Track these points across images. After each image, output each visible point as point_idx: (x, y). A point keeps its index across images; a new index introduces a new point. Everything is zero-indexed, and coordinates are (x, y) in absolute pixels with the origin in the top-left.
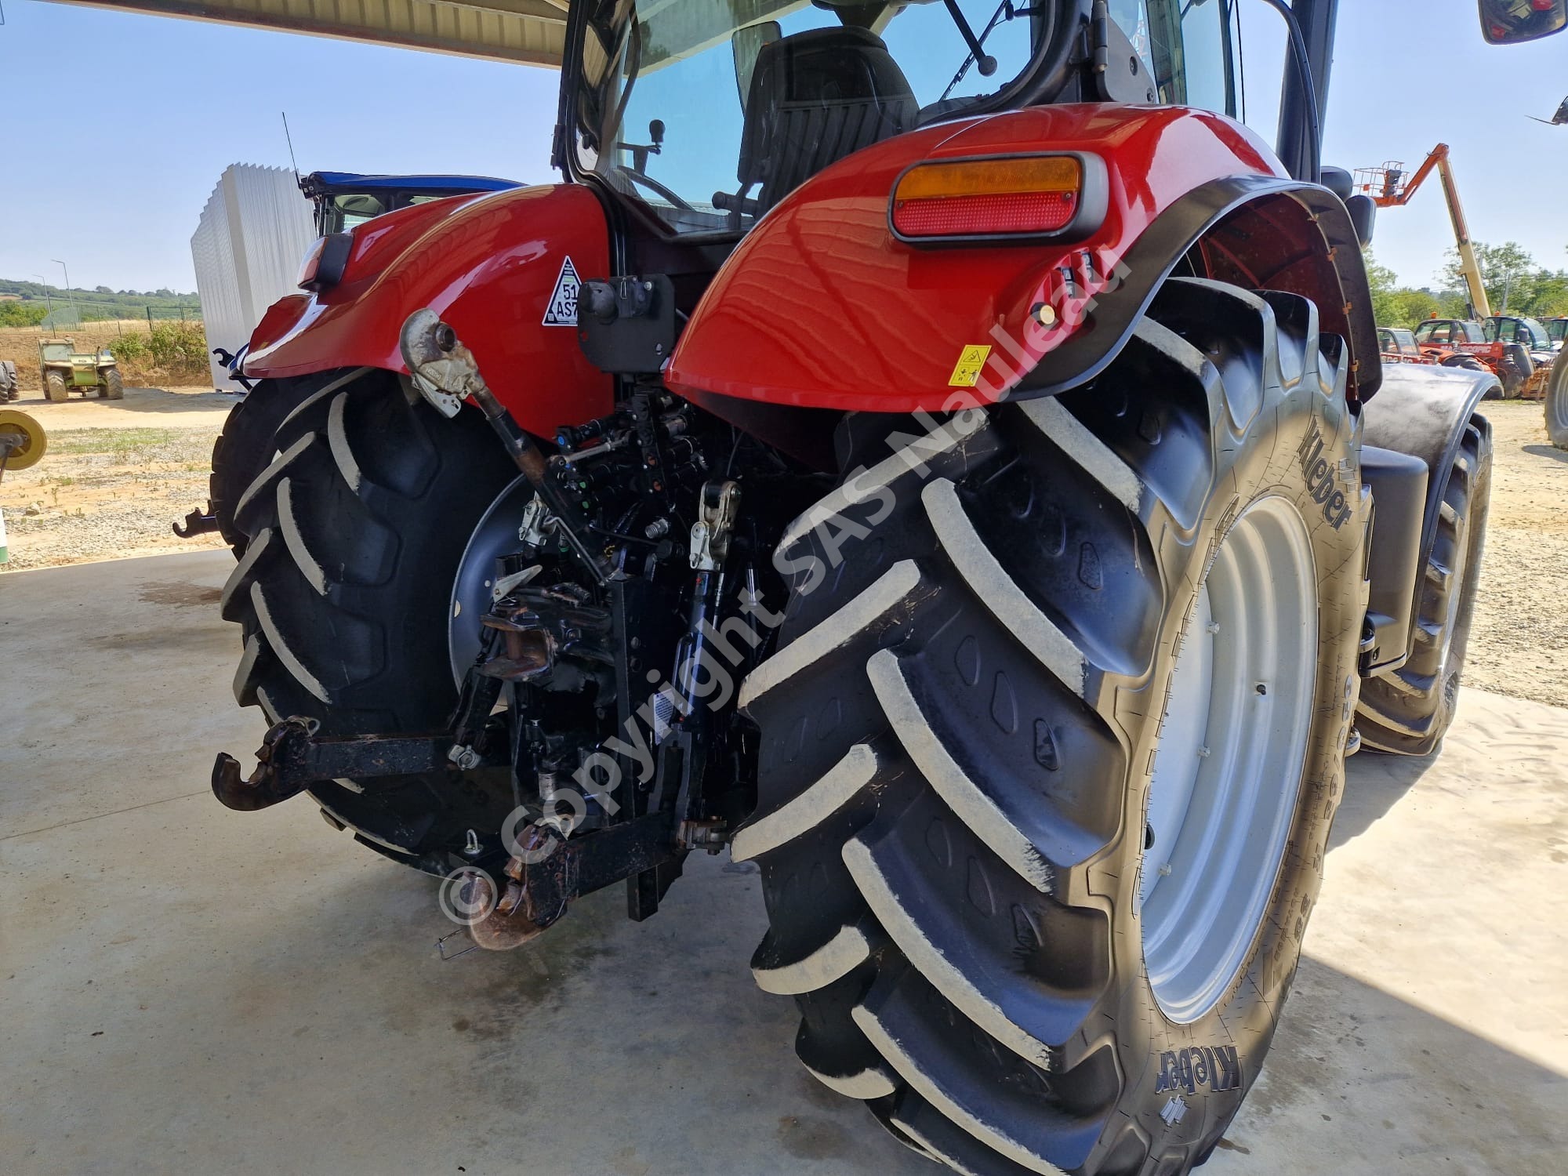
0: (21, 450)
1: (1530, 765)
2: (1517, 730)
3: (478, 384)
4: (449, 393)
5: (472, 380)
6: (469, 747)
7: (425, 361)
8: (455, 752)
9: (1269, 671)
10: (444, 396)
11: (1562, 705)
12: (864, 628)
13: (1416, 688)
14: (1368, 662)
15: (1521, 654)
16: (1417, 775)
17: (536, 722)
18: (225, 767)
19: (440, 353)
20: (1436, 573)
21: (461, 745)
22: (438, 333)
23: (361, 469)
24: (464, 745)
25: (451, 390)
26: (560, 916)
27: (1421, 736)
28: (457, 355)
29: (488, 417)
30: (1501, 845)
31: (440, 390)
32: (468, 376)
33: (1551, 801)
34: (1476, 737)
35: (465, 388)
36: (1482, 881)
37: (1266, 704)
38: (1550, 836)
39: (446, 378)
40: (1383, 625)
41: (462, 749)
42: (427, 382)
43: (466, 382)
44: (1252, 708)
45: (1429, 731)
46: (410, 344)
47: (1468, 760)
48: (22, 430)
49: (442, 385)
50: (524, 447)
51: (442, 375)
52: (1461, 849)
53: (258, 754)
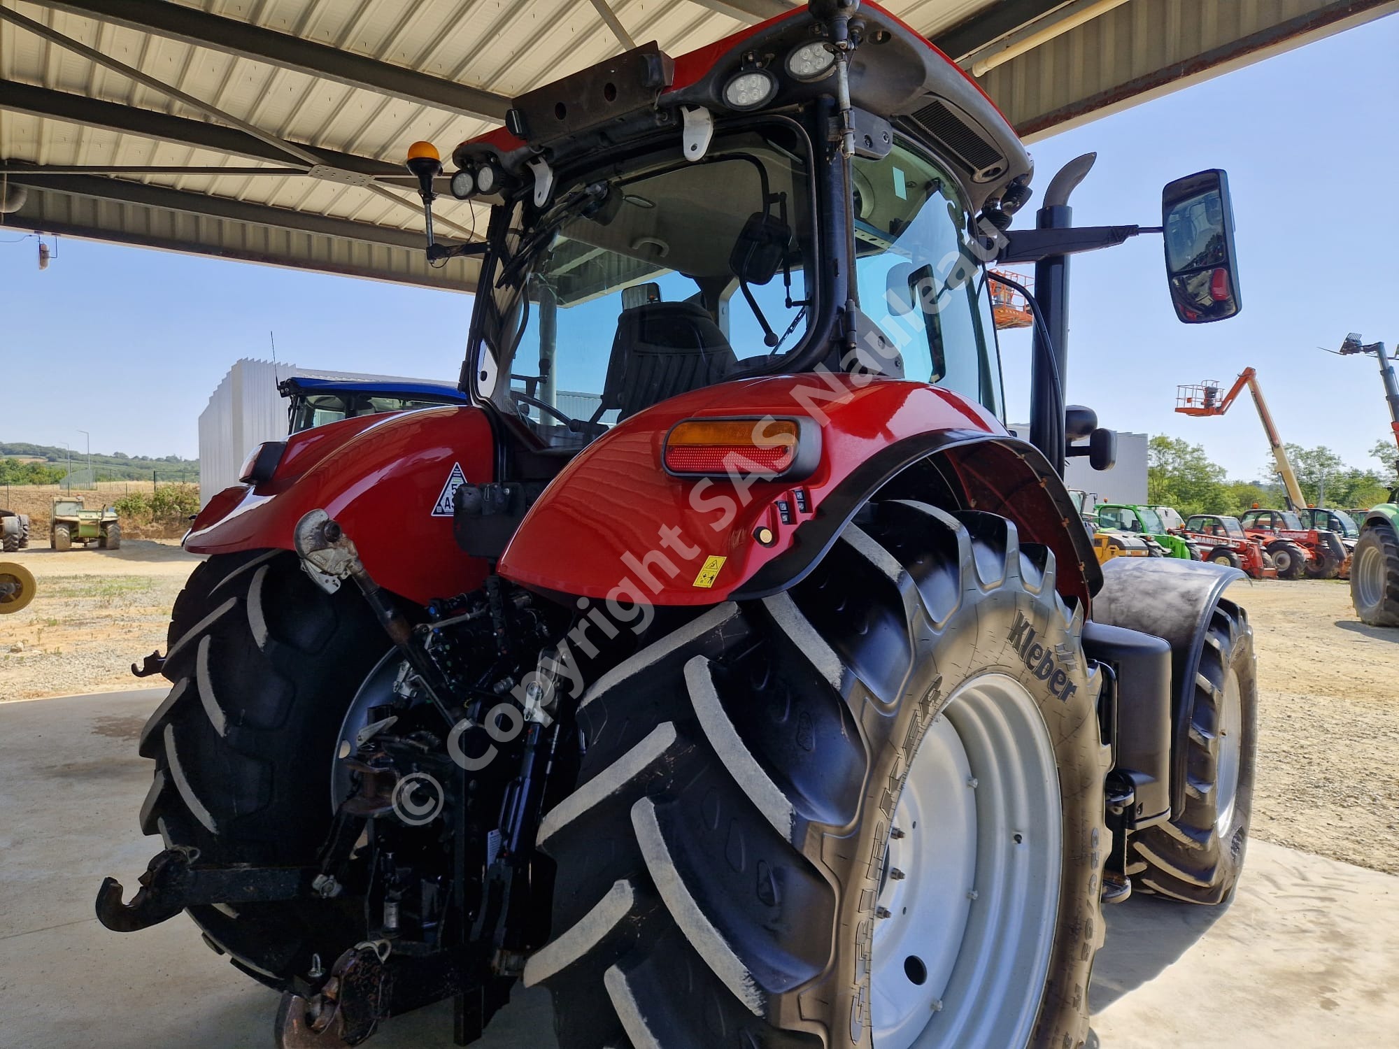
0: (12, 597)
1: (1311, 916)
2: (1303, 882)
3: (357, 567)
4: (331, 575)
5: (352, 564)
6: (332, 877)
7: (312, 551)
8: (319, 881)
9: (1023, 821)
10: (327, 577)
11: (1347, 860)
12: (633, 778)
13: (1195, 840)
14: (1133, 815)
15: (1315, 811)
16: (1209, 923)
17: (390, 855)
18: (110, 890)
19: (326, 544)
20: (1199, 737)
21: (324, 874)
22: (326, 528)
23: (269, 630)
24: (327, 874)
25: (333, 572)
26: (370, 1035)
27: (1207, 886)
28: (341, 545)
29: (364, 594)
30: (1277, 992)
31: (324, 572)
32: (349, 561)
33: (1326, 950)
34: (1266, 889)
35: (345, 570)
36: (1255, 1026)
37: (1023, 851)
38: (1323, 984)
39: (329, 563)
40: (1143, 783)
41: (325, 878)
42: (313, 566)
43: (347, 566)
44: (1011, 855)
45: (1214, 880)
46: (301, 537)
47: (1257, 910)
48: (16, 580)
49: (326, 568)
50: (394, 617)
51: (327, 560)
52: (1240, 994)
53: (140, 879)
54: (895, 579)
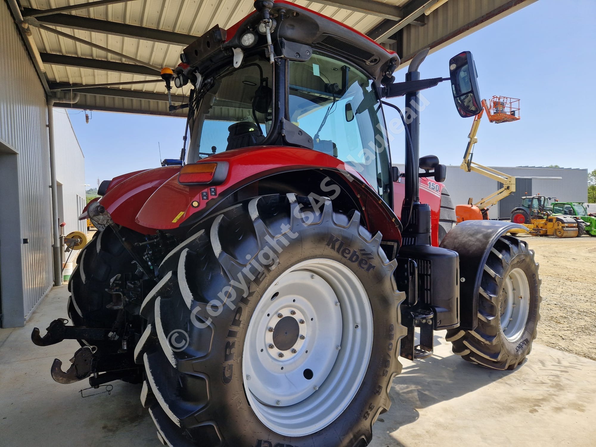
0: (79, 244)
1: (551, 378)
2: (558, 364)
3: (111, 222)
4: (102, 225)
5: (109, 221)
6: (115, 333)
7: (94, 216)
8: (111, 334)
9: (359, 320)
10: (100, 225)
12: (159, 290)
13: (487, 340)
17: (131, 325)
18: (36, 332)
19: (99, 214)
20: (487, 296)
21: (112, 332)
22: (99, 208)
23: (101, 247)
24: (113, 332)
25: (102, 224)
27: (496, 361)
28: (105, 214)
29: (114, 232)
30: (513, 405)
31: (99, 224)
32: (108, 220)
33: (548, 391)
35: (107, 223)
36: (492, 416)
37: (359, 331)
38: (536, 403)
39: (101, 221)
41: (112, 333)
42: (95, 222)
43: (107, 222)
45: (499, 358)
46: (90, 211)
49: (100, 222)
50: (125, 240)
51: (100, 220)
52: (494, 405)
53: (47, 329)
54: (253, 220)
